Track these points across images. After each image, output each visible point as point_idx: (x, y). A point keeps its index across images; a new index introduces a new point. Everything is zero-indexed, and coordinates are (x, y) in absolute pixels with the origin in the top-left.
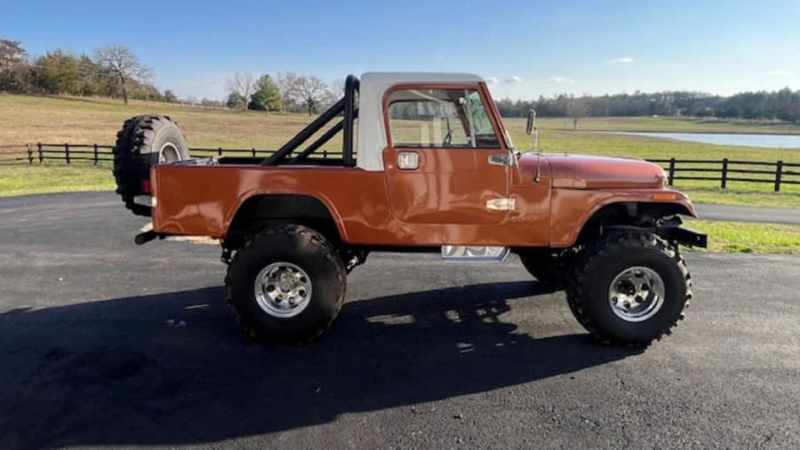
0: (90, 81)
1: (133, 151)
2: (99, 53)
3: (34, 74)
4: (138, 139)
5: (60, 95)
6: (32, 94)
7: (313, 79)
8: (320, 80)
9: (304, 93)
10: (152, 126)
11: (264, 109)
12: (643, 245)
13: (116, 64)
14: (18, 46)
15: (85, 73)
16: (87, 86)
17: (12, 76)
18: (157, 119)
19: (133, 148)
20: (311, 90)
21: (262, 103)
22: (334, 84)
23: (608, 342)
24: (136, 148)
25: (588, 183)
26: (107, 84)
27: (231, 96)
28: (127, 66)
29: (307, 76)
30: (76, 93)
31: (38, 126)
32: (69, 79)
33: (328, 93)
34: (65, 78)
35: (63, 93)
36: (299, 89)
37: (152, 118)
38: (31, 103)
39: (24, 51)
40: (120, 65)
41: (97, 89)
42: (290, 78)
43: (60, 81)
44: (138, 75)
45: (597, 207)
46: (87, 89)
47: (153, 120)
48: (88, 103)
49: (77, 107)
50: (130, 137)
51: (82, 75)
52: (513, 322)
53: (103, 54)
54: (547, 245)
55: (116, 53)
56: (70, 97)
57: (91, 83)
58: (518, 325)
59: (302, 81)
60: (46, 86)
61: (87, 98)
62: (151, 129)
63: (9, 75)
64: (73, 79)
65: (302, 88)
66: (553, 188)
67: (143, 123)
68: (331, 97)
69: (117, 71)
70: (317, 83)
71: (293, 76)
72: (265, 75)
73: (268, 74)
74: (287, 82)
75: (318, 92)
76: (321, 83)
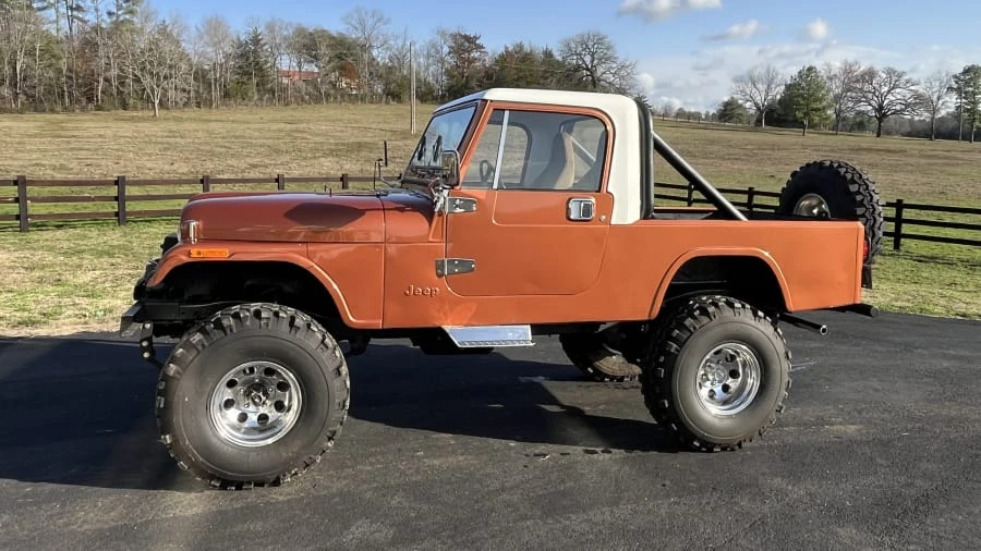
2: (568, 45)
7: (890, 72)
8: (904, 73)
11: (802, 125)
13: (588, 59)
14: (477, 42)
20: (884, 90)
21: (799, 114)
22: (930, 80)
27: (727, 104)
28: (602, 61)
29: (879, 67)
33: (918, 96)
36: (861, 90)
39: (482, 47)
40: (592, 61)
44: (614, 74)
53: (573, 45)
55: (590, 44)
59: (869, 76)
65: (867, 88)
68: (922, 101)
69: (587, 69)
70: (895, 79)
71: (853, 68)
72: (807, 67)
73: (813, 65)
74: (842, 78)
75: (899, 93)
76: (906, 77)
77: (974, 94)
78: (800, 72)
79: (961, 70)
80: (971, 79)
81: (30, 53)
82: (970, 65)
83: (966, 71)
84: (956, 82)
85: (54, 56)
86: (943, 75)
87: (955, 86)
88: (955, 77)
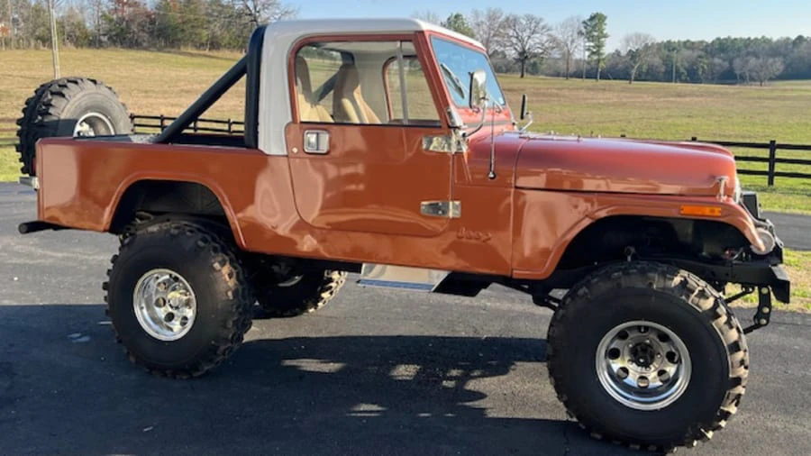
0: (216, 28)
1: (36, 121)
3: (152, 22)
4: (44, 107)
5: (183, 49)
6: (146, 49)
7: (530, 19)
8: (541, 19)
9: (514, 40)
10: (64, 91)
12: (651, 284)
13: (251, 5)
15: (211, 19)
16: (214, 37)
17: (128, 26)
18: (76, 83)
19: (37, 118)
20: (525, 35)
22: (564, 26)
23: (598, 436)
24: (40, 118)
25: (548, 181)
26: (237, 33)
28: (265, 7)
29: (520, 14)
30: (201, 46)
31: (146, 92)
32: (193, 27)
33: (553, 40)
34: (190, 25)
35: (186, 45)
36: (506, 35)
37: (69, 81)
38: (145, 61)
40: (255, 8)
41: (225, 41)
42: (492, 17)
43: (183, 30)
45: (587, 222)
46: (214, 40)
47: (69, 85)
48: (213, 60)
49: (201, 65)
50: (36, 105)
51: (209, 22)
52: (482, 390)
54: (509, 274)
56: (195, 51)
57: (219, 33)
58: (488, 394)
59: (511, 22)
60: (166, 38)
61: (214, 53)
62: (63, 96)
63: (124, 23)
64: (198, 27)
65: (511, 32)
66: (516, 187)
67: (55, 88)
68: (558, 45)
69: (250, 15)
70: (535, 25)
71: (498, 15)
72: (454, 14)
73: (460, 13)
74: (488, 24)
75: (537, 38)
76: (542, 24)
77: (599, 38)
78: (449, 19)
79: (588, 17)
80: (596, 25)
82: (595, 12)
83: (592, 18)
84: (585, 28)
86: (575, 20)
87: (584, 31)
88: (584, 22)
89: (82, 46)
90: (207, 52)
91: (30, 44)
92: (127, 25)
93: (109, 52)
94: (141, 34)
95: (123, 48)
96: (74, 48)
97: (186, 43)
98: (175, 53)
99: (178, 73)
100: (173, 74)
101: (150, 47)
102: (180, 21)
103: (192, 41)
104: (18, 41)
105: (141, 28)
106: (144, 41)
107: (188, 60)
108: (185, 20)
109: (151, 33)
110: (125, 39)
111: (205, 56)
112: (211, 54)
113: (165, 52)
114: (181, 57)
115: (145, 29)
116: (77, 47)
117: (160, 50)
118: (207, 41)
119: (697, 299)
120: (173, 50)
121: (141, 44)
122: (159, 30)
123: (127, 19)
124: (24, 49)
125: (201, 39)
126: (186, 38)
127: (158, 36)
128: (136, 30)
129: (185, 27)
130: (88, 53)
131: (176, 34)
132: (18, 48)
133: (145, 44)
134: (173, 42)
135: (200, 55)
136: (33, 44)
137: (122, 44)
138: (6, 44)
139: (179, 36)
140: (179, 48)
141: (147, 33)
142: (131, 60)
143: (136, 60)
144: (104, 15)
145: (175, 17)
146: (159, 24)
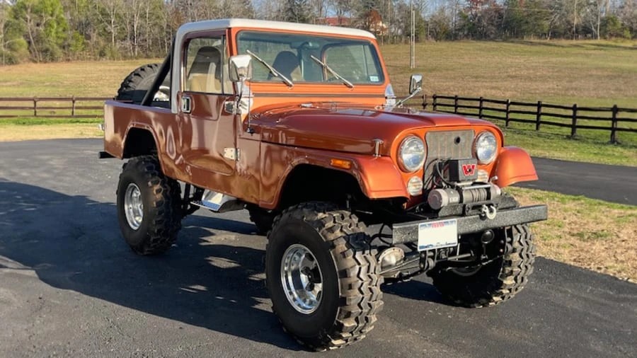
0: (556, 19)
3: (501, 17)
4: (128, 82)
5: (526, 39)
6: (493, 40)
10: (141, 73)
16: (554, 27)
18: (151, 67)
24: (125, 89)
30: (542, 35)
32: (536, 19)
34: (533, 18)
35: (529, 35)
38: (489, 50)
43: (527, 22)
46: (554, 31)
48: (550, 48)
54: (258, 203)
56: (536, 40)
60: (512, 30)
61: (555, 42)
62: (139, 76)
64: (541, 19)
66: (262, 141)
81: (142, 16)
85: (158, 17)
89: (440, 40)
90: (548, 41)
91: (401, 40)
92: (478, 20)
93: (462, 44)
94: (490, 27)
95: (474, 39)
96: (435, 42)
97: (528, 33)
98: (518, 43)
99: (514, 60)
100: (509, 61)
101: (496, 38)
102: (525, 14)
103: (535, 32)
104: (393, 38)
105: (490, 22)
106: (492, 33)
107: (527, 48)
108: (530, 13)
109: (499, 26)
110: (475, 32)
111: (544, 44)
112: (551, 42)
113: (509, 42)
114: (522, 46)
115: (495, 22)
116: (436, 41)
117: (504, 41)
118: (549, 30)
119: (326, 232)
120: (517, 40)
121: (489, 36)
122: (507, 22)
123: (479, 15)
124: (397, 43)
125: (543, 30)
126: (529, 30)
127: (505, 29)
128: (485, 23)
129: (529, 20)
130: (444, 45)
131: (520, 26)
132: (392, 43)
133: (492, 36)
134: (517, 34)
135: (540, 44)
136: (403, 39)
137: (473, 36)
138: (384, 40)
139: (524, 27)
140: (523, 38)
141: (495, 26)
142: (477, 50)
143: (480, 50)
144: (461, 13)
145: (521, 10)
146: (506, 18)
